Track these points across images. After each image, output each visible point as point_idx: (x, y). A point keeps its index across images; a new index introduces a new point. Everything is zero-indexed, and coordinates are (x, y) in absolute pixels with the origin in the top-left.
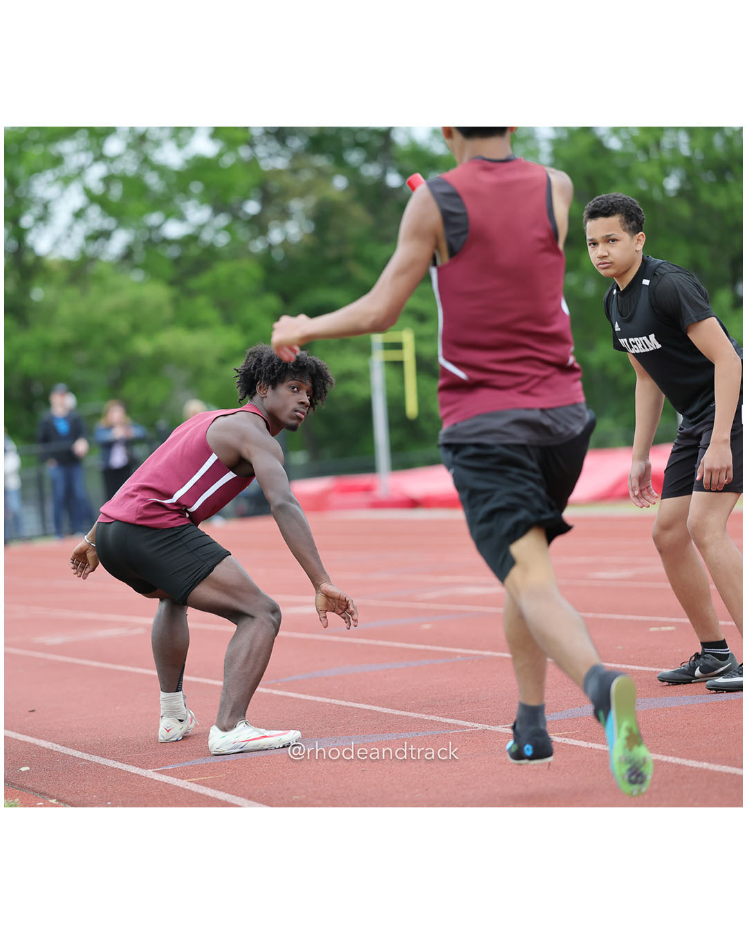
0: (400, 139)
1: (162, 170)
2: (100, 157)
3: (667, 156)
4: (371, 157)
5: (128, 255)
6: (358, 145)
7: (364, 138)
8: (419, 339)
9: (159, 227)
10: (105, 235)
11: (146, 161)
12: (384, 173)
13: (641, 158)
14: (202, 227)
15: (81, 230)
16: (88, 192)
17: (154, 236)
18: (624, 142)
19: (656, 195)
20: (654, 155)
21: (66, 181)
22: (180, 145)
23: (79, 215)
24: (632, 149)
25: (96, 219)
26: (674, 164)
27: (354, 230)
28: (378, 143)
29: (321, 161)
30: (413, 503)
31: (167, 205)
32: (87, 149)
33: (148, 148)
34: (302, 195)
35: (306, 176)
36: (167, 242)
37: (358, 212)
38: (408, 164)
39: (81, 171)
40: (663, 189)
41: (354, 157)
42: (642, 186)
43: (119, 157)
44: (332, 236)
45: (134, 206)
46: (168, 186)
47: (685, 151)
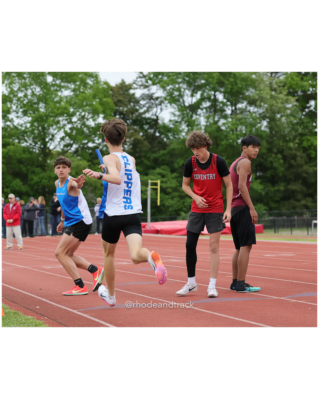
0: (160, 122)
1: (88, 127)
2: (70, 122)
3: (238, 132)
4: (151, 128)
5: (76, 151)
6: (147, 123)
7: (149, 121)
8: (162, 182)
9: (87, 143)
10: (71, 145)
11: (84, 124)
12: (155, 132)
13: (231, 132)
14: (99, 144)
15: (63, 143)
16: (66, 132)
17: (86, 146)
18: (226, 128)
19: (235, 144)
20: (235, 132)
21: (60, 129)
22: (94, 120)
23: (62, 139)
24: (228, 130)
25: (68, 140)
26: (241, 136)
27: (144, 149)
28: (153, 122)
29: (135, 127)
30: (157, 232)
31: (89, 138)
32: (66, 120)
33: (85, 120)
34: (130, 138)
35: (131, 131)
36: (89, 148)
37: (146, 143)
38: (162, 130)
39: (64, 125)
40: (237, 143)
41: (146, 127)
42: (231, 141)
43: (75, 122)
44: (138, 150)
45: (79, 137)
46: (90, 132)
47: (244, 132)
